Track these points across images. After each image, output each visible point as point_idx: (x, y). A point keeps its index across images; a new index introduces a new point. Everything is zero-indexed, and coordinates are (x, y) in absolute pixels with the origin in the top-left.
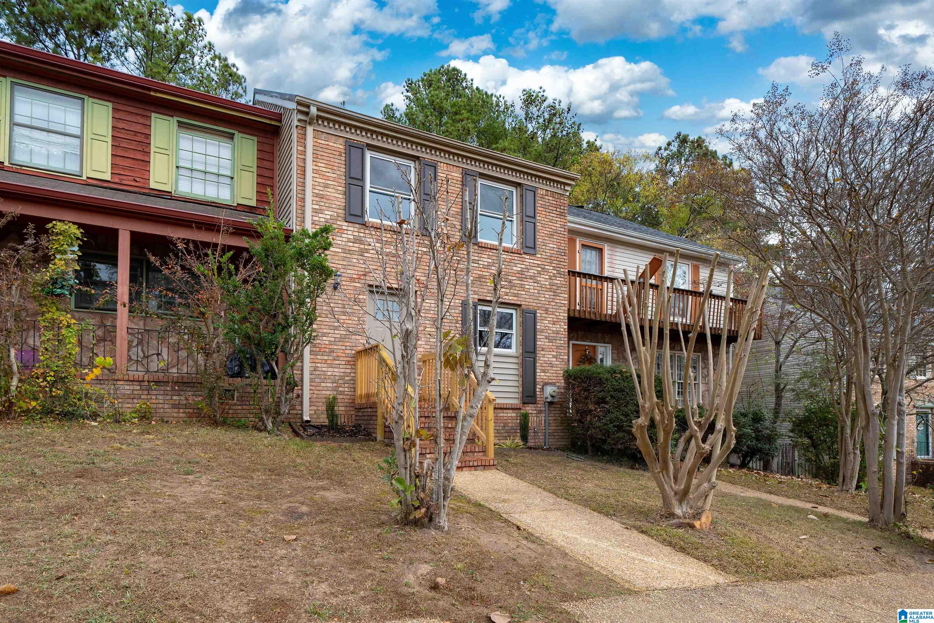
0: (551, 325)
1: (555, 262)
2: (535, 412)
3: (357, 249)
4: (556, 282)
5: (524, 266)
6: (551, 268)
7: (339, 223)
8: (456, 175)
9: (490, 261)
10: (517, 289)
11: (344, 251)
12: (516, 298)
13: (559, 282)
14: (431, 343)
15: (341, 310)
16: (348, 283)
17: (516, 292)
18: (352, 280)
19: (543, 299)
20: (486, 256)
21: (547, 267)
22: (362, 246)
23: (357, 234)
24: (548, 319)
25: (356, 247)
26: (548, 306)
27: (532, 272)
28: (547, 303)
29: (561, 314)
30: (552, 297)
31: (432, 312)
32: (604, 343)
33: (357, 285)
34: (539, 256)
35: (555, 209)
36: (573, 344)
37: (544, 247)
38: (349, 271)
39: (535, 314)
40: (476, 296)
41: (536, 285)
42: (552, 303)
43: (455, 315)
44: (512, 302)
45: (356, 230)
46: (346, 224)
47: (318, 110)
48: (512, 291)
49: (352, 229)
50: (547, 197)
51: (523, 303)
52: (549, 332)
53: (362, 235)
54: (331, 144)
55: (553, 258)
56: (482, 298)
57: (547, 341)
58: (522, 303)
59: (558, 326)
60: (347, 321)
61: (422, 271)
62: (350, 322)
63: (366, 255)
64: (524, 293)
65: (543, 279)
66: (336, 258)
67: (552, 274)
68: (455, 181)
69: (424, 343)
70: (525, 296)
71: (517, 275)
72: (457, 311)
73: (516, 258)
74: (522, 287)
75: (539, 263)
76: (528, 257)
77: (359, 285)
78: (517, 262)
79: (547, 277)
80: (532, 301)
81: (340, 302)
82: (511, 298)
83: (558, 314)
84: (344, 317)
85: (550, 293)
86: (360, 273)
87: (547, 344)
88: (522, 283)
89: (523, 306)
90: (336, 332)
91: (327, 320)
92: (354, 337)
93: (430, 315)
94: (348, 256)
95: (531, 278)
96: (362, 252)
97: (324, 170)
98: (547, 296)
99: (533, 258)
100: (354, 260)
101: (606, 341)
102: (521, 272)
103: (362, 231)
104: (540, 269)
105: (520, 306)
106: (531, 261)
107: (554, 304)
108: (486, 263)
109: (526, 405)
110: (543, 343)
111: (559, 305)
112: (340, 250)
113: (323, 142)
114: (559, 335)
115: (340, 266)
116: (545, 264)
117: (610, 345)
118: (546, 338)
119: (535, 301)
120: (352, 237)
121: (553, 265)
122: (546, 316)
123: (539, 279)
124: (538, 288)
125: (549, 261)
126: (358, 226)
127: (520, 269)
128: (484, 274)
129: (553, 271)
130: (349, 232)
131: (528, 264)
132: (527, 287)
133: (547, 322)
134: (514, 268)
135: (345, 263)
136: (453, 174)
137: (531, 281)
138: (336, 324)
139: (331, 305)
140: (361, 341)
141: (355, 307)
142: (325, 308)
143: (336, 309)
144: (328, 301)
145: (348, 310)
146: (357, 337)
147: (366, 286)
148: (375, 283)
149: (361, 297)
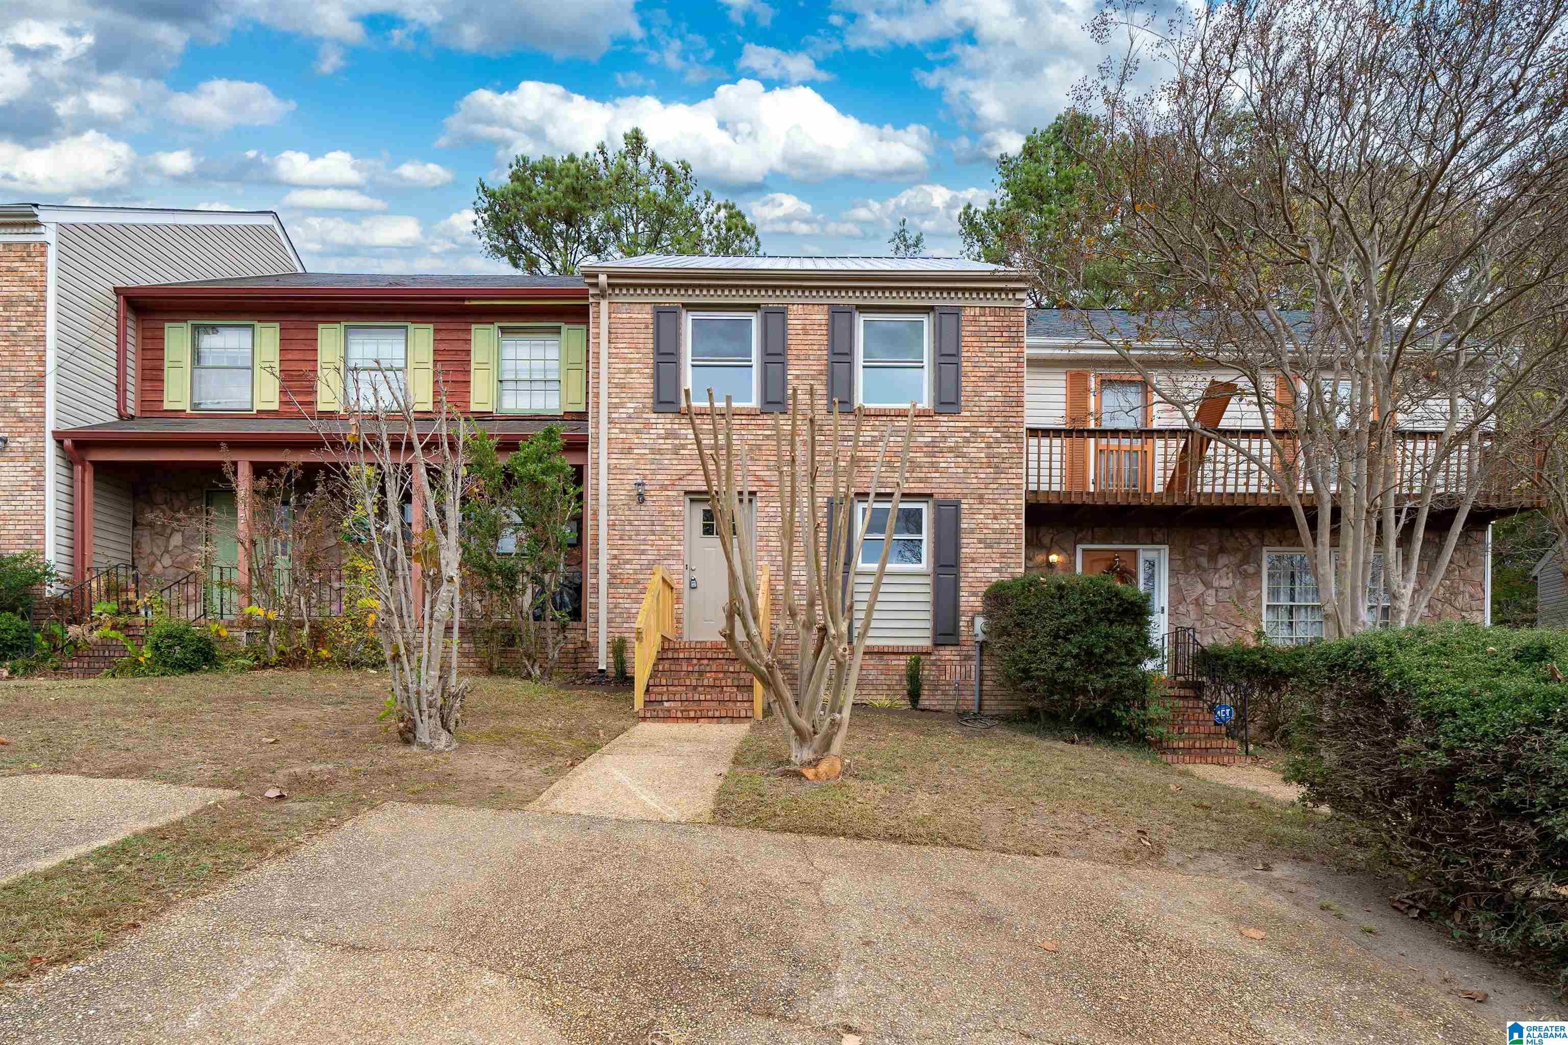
0: (989, 521)
1: (997, 419)
2: (958, 658)
3: (670, 447)
4: (1000, 450)
5: (937, 434)
6: (991, 430)
7: (645, 416)
8: (818, 317)
9: (876, 434)
10: (924, 470)
11: (653, 451)
12: (922, 485)
13: (1006, 450)
14: (778, 563)
15: (649, 528)
16: (657, 493)
17: (923, 475)
18: (663, 488)
19: (975, 481)
20: (868, 428)
21: (981, 430)
22: (677, 442)
23: (669, 426)
24: (984, 511)
25: (668, 444)
26: (984, 491)
27: (951, 443)
28: (983, 486)
29: (1010, 502)
30: (992, 476)
31: (779, 519)
32: (1153, 543)
33: (670, 493)
34: (968, 414)
35: (999, 334)
36: (1084, 550)
37: (976, 399)
38: (659, 477)
39: (957, 505)
40: (851, 489)
41: (960, 460)
42: (991, 486)
44: (916, 491)
45: (668, 421)
46: (655, 415)
47: (609, 277)
48: (914, 475)
49: (663, 421)
50: (982, 318)
51: (937, 491)
52: (985, 531)
53: (676, 426)
54: (634, 316)
55: (994, 414)
56: (860, 490)
57: (982, 546)
58: (933, 491)
59: (1004, 521)
60: (656, 543)
61: (765, 463)
62: (661, 543)
63: (682, 452)
64: (937, 475)
65: (975, 451)
66: (642, 462)
67: (991, 440)
68: (816, 327)
70: (939, 480)
71: (925, 449)
73: (922, 424)
74: (934, 466)
75: (967, 424)
76: (946, 419)
77: (674, 493)
78: (925, 429)
79: (983, 445)
80: (952, 486)
81: (647, 518)
82: (912, 485)
83: (1003, 502)
84: (653, 538)
85: (988, 470)
86: (674, 477)
87: (982, 551)
88: (934, 460)
89: (936, 496)
90: (643, 557)
91: (631, 542)
92: (665, 562)
94: (658, 457)
95: (951, 450)
96: (676, 450)
97: (626, 351)
98: (983, 476)
99: (955, 418)
100: (666, 462)
101: (1157, 540)
102: (933, 444)
103: (677, 421)
104: (968, 435)
105: (931, 495)
106: (952, 424)
107: (995, 486)
108: (869, 439)
109: (940, 648)
110: (973, 550)
111: (1007, 486)
112: (647, 451)
113: (624, 316)
114: (1006, 536)
115: (647, 472)
116: (979, 424)
117: (1167, 547)
118: (980, 541)
119: (958, 486)
120: (662, 432)
121: (994, 424)
122: (981, 506)
123: (965, 450)
124: (964, 465)
125: (985, 419)
126: (671, 415)
127: (929, 439)
128: (865, 454)
129: (994, 435)
130: (659, 426)
131: (944, 429)
132: (942, 465)
133: (982, 516)
134: (920, 439)
135: (653, 467)
136: (814, 317)
137: (952, 455)
138: (642, 547)
139: (636, 523)
140: (676, 567)
141: (667, 523)
142: (627, 528)
143: (643, 528)
144: (632, 518)
145: (658, 528)
146: (670, 562)
147: (682, 493)
148: (694, 489)
149: (676, 508)
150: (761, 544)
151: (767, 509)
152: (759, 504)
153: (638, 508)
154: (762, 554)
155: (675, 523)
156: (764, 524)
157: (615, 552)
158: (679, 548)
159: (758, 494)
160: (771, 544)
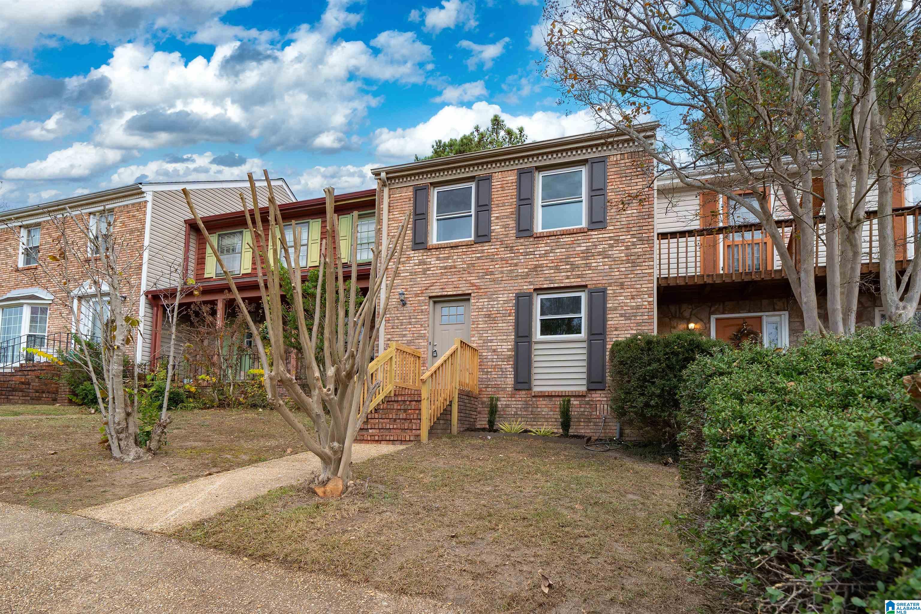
0: (628, 301)
1: (633, 229)
2: (605, 399)
3: (421, 270)
4: (636, 250)
5: (590, 244)
6: (629, 237)
7: (407, 253)
8: (511, 178)
9: (548, 248)
10: (581, 269)
11: (411, 274)
12: (579, 280)
13: (640, 250)
14: (484, 338)
15: (408, 321)
16: (413, 299)
17: (580, 273)
18: (417, 295)
19: (617, 273)
20: (543, 245)
21: (621, 238)
22: (425, 267)
23: (421, 258)
24: (624, 294)
25: (419, 269)
26: (624, 280)
27: (600, 248)
28: (623, 277)
29: (643, 286)
30: (630, 269)
31: (485, 310)
32: (774, 310)
33: (420, 298)
34: (612, 228)
35: (635, 170)
36: (717, 320)
37: (618, 217)
38: (414, 289)
39: (604, 291)
40: (532, 287)
41: (606, 260)
42: (629, 276)
43: (508, 308)
44: (575, 284)
45: (420, 254)
46: (413, 252)
47: (387, 173)
48: (574, 273)
49: (417, 255)
50: (623, 161)
51: (590, 282)
52: (625, 308)
53: (425, 257)
54: (403, 194)
55: (631, 226)
56: (538, 287)
57: (623, 318)
58: (587, 283)
59: (639, 300)
60: (413, 329)
61: (476, 275)
62: (415, 329)
63: (428, 272)
64: (590, 272)
65: (618, 252)
66: (405, 281)
67: (629, 244)
68: (510, 185)
69: (477, 339)
70: (591, 275)
71: (581, 255)
72: (511, 305)
73: (580, 238)
74: (588, 266)
75: (612, 235)
76: (596, 233)
77: (423, 298)
78: (581, 241)
79: (623, 248)
80: (601, 278)
81: (407, 315)
82: (573, 280)
83: (639, 286)
84: (410, 326)
85: (627, 265)
86: (423, 288)
87: (623, 322)
88: (588, 261)
89: (589, 286)
90: (404, 339)
91: (398, 330)
92: (417, 341)
93: (483, 313)
94: (414, 277)
95: (599, 253)
96: (424, 271)
97: (398, 216)
98: (623, 269)
99: (603, 232)
100: (419, 279)
101: (777, 307)
102: (588, 250)
103: (425, 254)
104: (612, 242)
105: (586, 286)
106: (601, 236)
107: (632, 276)
108: (543, 252)
109: (593, 392)
110: (616, 322)
111: (641, 275)
112: (408, 274)
113: (398, 195)
114: (641, 311)
115: (408, 287)
116: (620, 234)
117: (787, 313)
118: (621, 315)
119: (605, 278)
120: (417, 261)
121: (631, 233)
122: (622, 291)
123: (610, 253)
124: (609, 263)
125: (625, 230)
126: (422, 251)
127: (585, 248)
128: (540, 262)
129: (631, 240)
130: (416, 258)
131: (595, 240)
132: (593, 265)
133: (622, 298)
134: (578, 249)
135: (411, 283)
136: (508, 179)
137: (600, 257)
138: (404, 333)
139: (401, 318)
140: (423, 344)
141: (418, 317)
142: (396, 321)
143: (404, 321)
144: (399, 315)
145: (413, 320)
146: (420, 341)
147: (427, 298)
148: (434, 294)
149: (423, 308)
150: (473, 326)
151: (478, 304)
152: (473, 301)
153: (402, 309)
154: (474, 333)
155: (423, 317)
156: (475, 314)
157: (389, 336)
158: (424, 332)
159: (472, 295)
160: (479, 326)
